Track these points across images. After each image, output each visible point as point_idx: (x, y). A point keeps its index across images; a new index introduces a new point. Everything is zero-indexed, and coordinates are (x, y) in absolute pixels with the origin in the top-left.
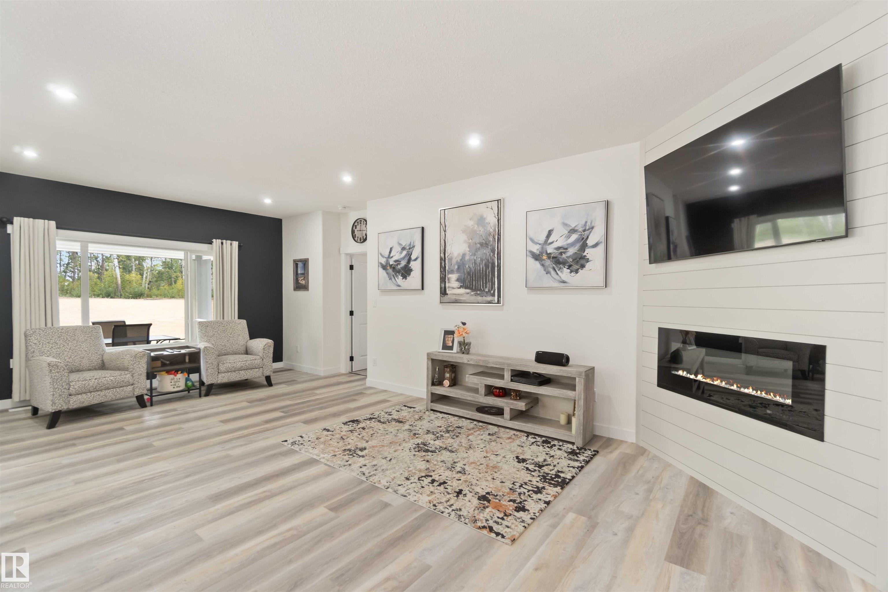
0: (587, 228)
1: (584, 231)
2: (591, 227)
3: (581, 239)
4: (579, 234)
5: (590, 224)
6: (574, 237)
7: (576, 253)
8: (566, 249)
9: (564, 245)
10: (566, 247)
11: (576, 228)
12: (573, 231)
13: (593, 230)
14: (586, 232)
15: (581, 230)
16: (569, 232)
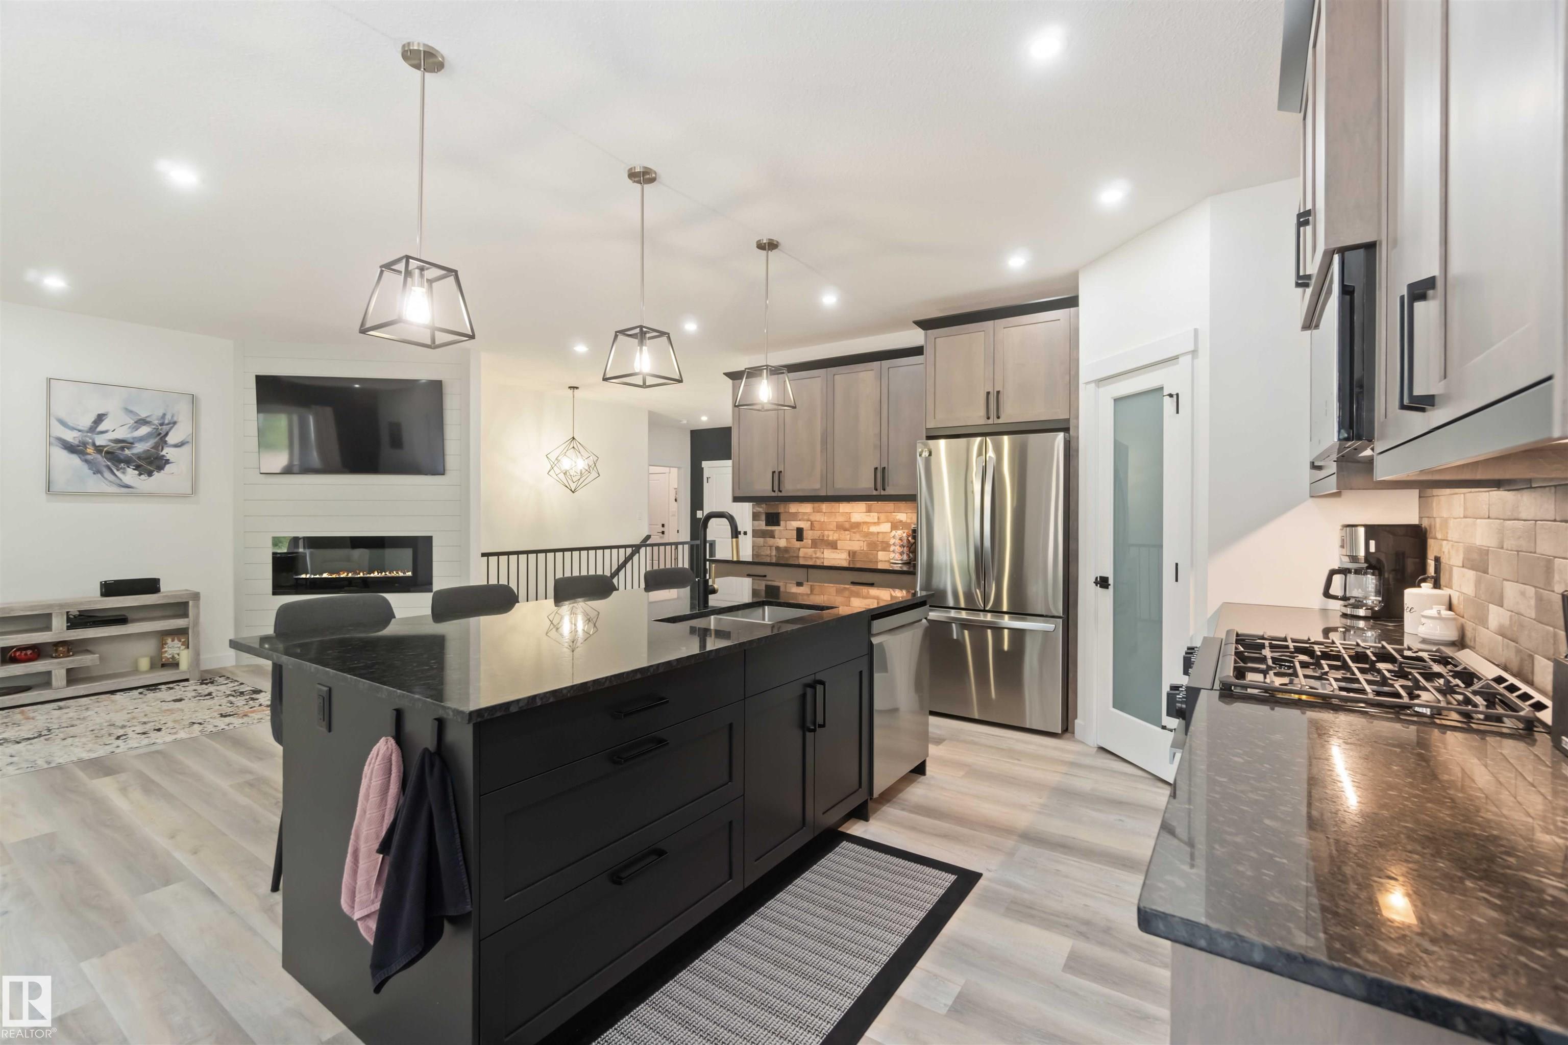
0: (166, 422)
1: (162, 424)
2: (172, 421)
3: (156, 434)
4: (154, 427)
5: (170, 418)
6: (144, 430)
7: (148, 450)
8: (132, 443)
9: (128, 438)
10: (131, 441)
11: (148, 419)
12: (143, 422)
13: (176, 426)
14: (164, 427)
15: (156, 422)
16: (136, 422)
